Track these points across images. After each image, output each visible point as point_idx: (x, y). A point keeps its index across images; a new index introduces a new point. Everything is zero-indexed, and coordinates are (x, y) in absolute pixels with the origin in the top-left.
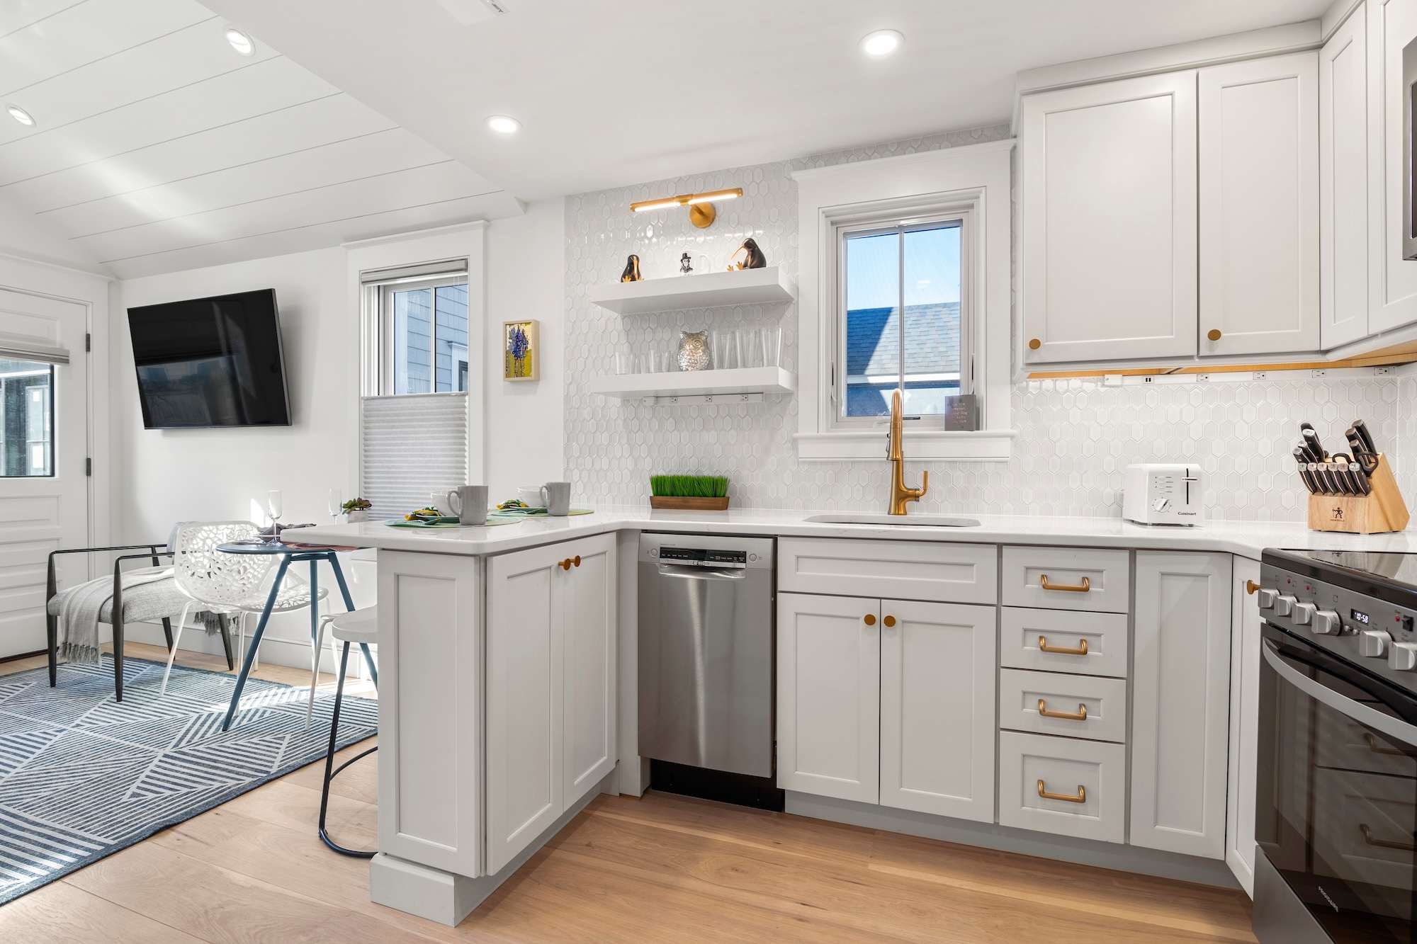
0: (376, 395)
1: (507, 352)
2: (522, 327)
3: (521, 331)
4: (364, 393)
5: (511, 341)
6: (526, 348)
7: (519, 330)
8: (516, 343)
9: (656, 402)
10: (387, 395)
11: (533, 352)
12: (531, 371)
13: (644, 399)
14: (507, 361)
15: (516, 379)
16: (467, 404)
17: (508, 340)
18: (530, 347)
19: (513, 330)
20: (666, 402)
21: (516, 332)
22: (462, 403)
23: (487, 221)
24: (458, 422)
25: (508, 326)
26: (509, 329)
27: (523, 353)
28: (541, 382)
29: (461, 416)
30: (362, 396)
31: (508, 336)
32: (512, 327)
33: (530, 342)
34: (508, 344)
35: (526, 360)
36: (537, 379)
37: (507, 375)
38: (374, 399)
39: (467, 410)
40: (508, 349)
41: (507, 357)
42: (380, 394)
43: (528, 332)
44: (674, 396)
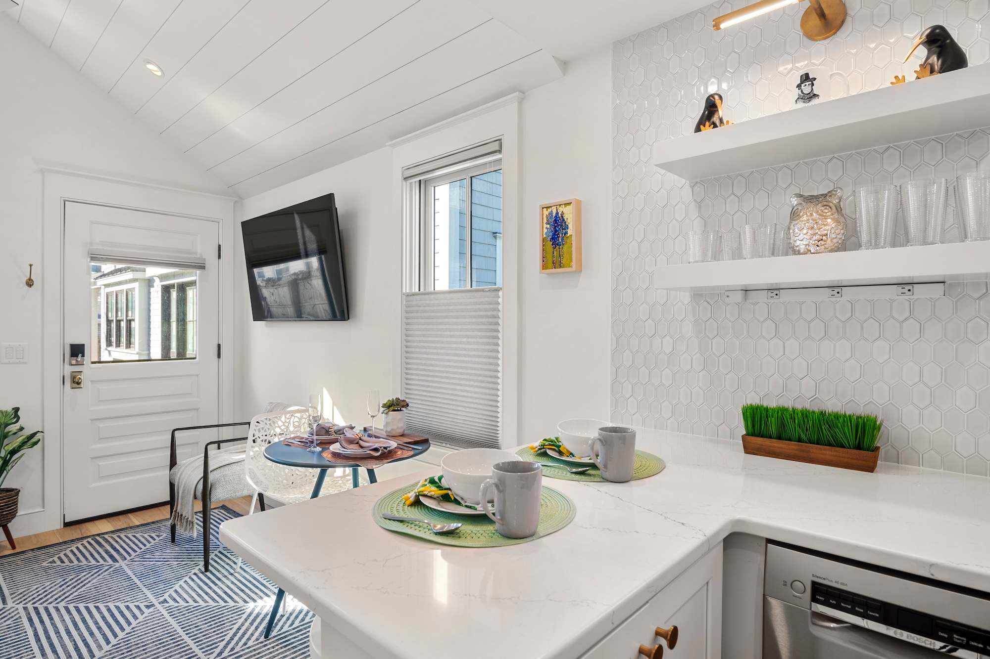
0: (417, 290)
1: (544, 240)
2: (561, 210)
3: (560, 213)
4: (406, 290)
5: (548, 226)
6: (566, 233)
7: (557, 213)
8: (555, 228)
9: (745, 298)
10: (427, 291)
11: (574, 238)
12: (571, 261)
13: (727, 293)
14: (543, 250)
15: (554, 270)
16: (500, 300)
17: (545, 226)
18: (570, 232)
19: (551, 213)
20: (763, 297)
21: (554, 215)
22: (495, 299)
23: (522, 93)
24: (491, 320)
25: (545, 209)
26: (546, 212)
27: (562, 239)
28: (583, 272)
29: (495, 313)
30: (404, 291)
31: (545, 221)
32: (549, 210)
33: (570, 226)
34: (545, 230)
35: (566, 247)
36: (579, 270)
37: (544, 267)
38: (414, 295)
39: (500, 307)
40: (544, 236)
41: (543, 245)
42: (421, 290)
43: (569, 214)
44: (774, 290)
